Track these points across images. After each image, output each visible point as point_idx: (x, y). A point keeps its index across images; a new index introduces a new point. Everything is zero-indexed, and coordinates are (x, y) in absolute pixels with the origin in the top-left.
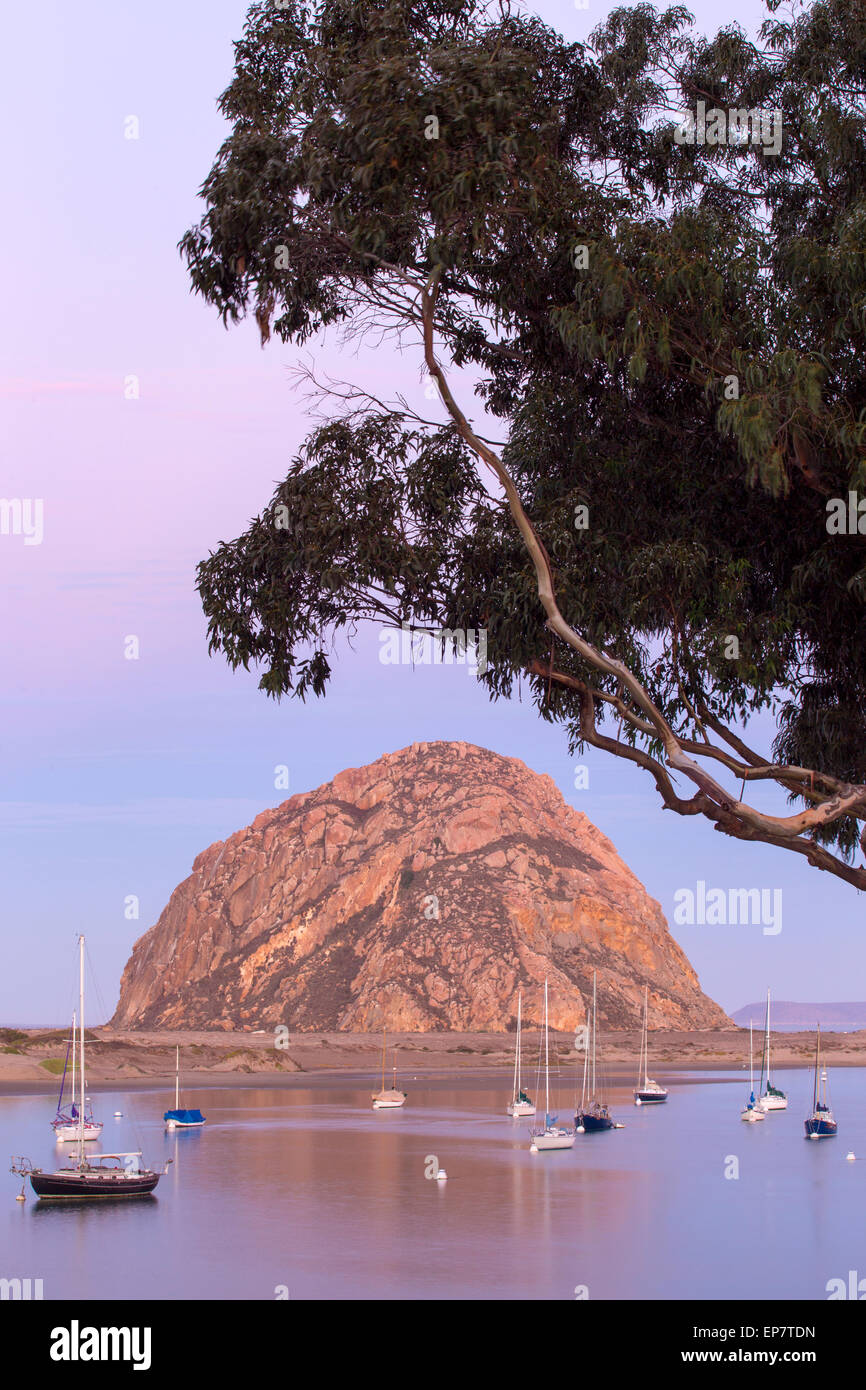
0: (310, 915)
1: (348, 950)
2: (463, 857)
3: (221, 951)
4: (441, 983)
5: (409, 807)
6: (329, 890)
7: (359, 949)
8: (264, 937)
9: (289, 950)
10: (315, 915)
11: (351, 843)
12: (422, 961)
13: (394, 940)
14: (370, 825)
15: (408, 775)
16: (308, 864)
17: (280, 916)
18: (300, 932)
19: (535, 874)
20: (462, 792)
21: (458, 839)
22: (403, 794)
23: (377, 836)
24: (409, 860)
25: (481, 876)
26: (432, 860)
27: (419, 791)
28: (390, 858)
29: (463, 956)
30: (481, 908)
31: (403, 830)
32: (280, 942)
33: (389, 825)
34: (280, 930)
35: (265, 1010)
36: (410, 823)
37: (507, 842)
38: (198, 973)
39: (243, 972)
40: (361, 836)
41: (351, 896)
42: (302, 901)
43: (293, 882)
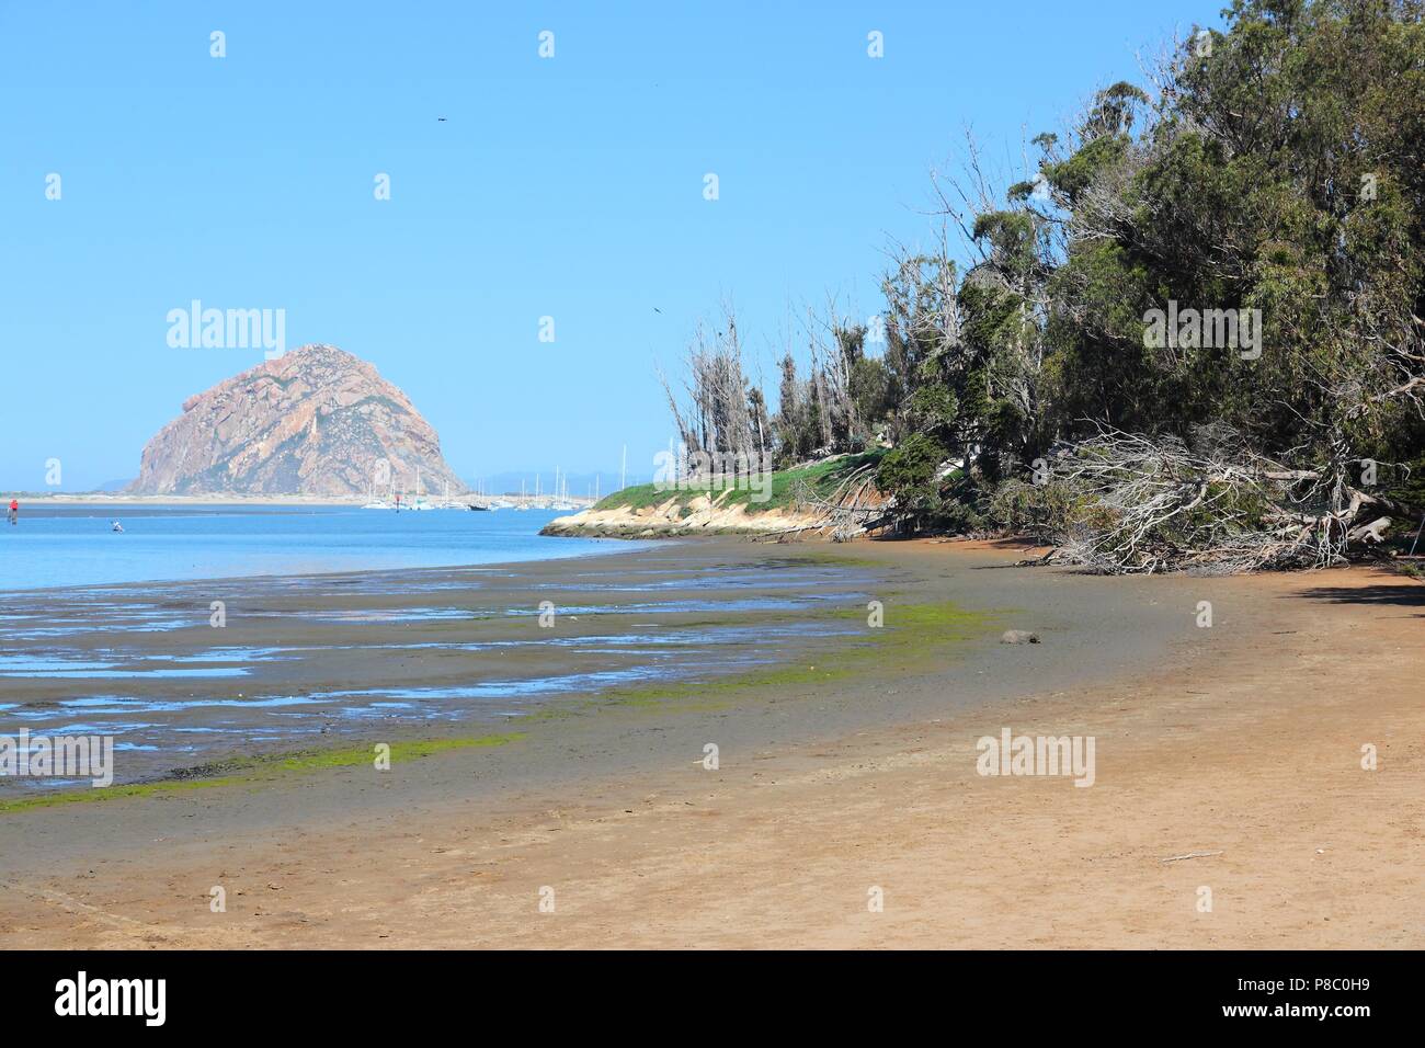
0: (265, 437)
1: (292, 455)
2: (347, 407)
3: (216, 455)
4: (355, 473)
5: (312, 380)
6: (276, 423)
7: (298, 454)
8: (241, 448)
9: (256, 455)
10: (268, 436)
11: (283, 399)
12: (341, 461)
13: (323, 450)
14: (291, 388)
15: (307, 363)
16: (261, 409)
17: (248, 436)
18: (261, 445)
19: (386, 418)
20: (339, 374)
21: (343, 399)
22: (306, 373)
23: (297, 395)
24: (318, 409)
25: (358, 418)
26: (332, 410)
27: (316, 372)
28: (308, 407)
29: (363, 459)
30: (364, 435)
31: (312, 393)
32: (252, 450)
33: (304, 390)
34: (250, 444)
35: (251, 486)
36: (315, 389)
37: (368, 400)
38: (204, 466)
39: (231, 466)
40: (288, 396)
41: (289, 427)
42: (260, 428)
43: (253, 419)
